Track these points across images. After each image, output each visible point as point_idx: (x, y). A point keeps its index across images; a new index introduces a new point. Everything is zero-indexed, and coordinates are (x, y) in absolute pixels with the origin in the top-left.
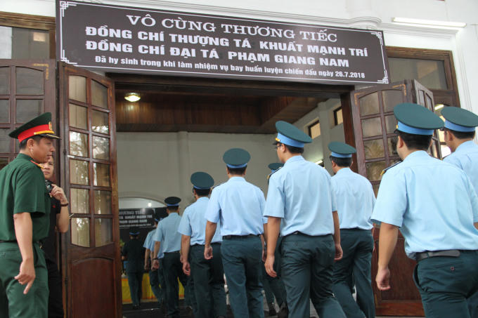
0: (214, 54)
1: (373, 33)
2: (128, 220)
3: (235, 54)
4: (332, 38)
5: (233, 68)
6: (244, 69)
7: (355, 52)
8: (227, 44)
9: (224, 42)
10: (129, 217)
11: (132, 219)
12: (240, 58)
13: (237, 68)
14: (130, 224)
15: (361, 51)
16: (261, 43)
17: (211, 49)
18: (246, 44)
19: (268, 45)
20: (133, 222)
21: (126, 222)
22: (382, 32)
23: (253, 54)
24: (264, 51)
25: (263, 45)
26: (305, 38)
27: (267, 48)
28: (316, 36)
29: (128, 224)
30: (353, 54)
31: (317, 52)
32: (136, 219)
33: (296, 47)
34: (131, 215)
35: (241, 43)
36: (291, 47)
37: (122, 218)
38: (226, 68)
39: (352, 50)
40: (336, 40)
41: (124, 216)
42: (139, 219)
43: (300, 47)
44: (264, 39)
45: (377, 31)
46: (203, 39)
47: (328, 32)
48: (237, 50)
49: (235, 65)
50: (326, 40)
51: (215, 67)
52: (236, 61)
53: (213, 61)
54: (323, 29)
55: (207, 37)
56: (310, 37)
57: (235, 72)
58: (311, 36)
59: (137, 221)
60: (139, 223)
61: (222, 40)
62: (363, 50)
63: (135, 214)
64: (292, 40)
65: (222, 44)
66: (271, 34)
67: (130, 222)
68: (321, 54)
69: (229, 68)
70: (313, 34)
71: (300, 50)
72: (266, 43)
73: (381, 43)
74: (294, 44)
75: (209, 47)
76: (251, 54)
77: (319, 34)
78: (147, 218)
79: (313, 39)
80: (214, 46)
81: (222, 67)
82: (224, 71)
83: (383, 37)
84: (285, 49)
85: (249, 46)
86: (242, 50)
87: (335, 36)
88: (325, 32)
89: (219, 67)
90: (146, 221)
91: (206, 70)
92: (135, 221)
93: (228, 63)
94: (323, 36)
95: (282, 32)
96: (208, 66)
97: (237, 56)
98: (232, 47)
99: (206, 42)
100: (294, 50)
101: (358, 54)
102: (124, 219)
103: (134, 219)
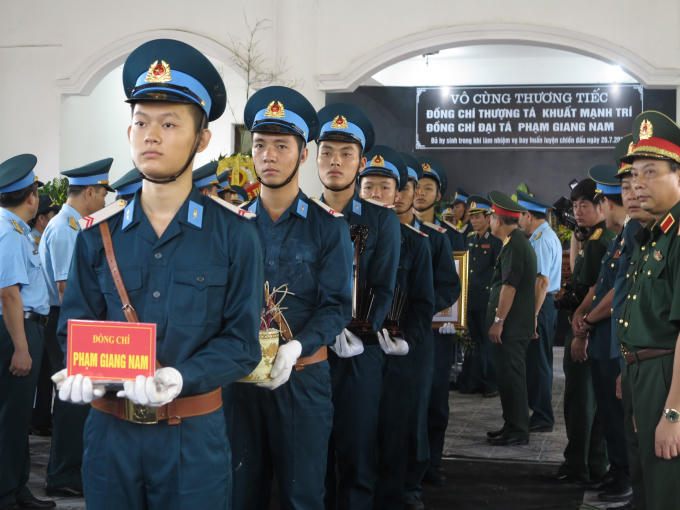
2: (551, 121)
10: (554, 113)
11: (564, 120)
14: (560, 135)
20: (567, 127)
21: (545, 127)
29: (550, 134)
32: (578, 119)
34: (562, 106)
37: (533, 114)
41: (539, 108)
42: (587, 120)
59: (580, 127)
60: (587, 134)
63: (575, 104)
67: (557, 127)
78: (613, 119)
90: (610, 126)
92: (575, 127)
102: (539, 119)
103: (569, 120)
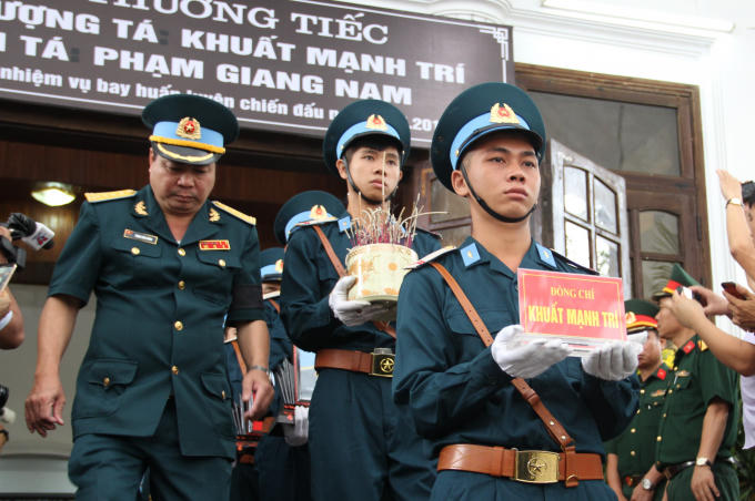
0: (56, 49)
1: (484, 30)
3: (113, 55)
4: (376, 34)
5: (102, 86)
6: (133, 90)
7: (432, 71)
8: (95, 29)
9: (88, 24)
12: (125, 65)
13: (115, 88)
15: (449, 69)
16: (186, 33)
17: (51, 38)
18: (146, 31)
19: (203, 40)
22: (510, 29)
23: (161, 59)
24: (190, 54)
25: (189, 38)
26: (304, 29)
27: (199, 46)
28: (334, 28)
30: (425, 75)
31: (332, 63)
33: (278, 51)
35: (132, 30)
36: (265, 48)
38: (85, 85)
39: (424, 68)
40: (385, 40)
43: (287, 50)
44: (194, 25)
45: (497, 26)
46: (31, 12)
47: (366, 20)
48: (120, 45)
49: (109, 80)
50: (359, 38)
51: (55, 80)
52: (112, 71)
53: (51, 66)
54: (354, 13)
55: (43, 8)
56: (316, 28)
57: (108, 96)
58: (319, 27)
61: (81, 18)
62: (454, 67)
64: (268, 32)
65: (81, 28)
66: (215, 13)
68: (343, 70)
69: (94, 85)
70: (326, 22)
71: (286, 57)
72: (199, 34)
73: (505, 54)
74: (274, 43)
75: (44, 32)
76: (154, 58)
77: (342, 24)
79: (325, 32)
80: (58, 31)
81: (74, 83)
82: (78, 92)
83: (510, 40)
84: (247, 51)
85: (153, 38)
86: (131, 45)
87: (385, 30)
88: (358, 20)
89: (65, 82)
91: (30, 86)
93: (93, 73)
94: (352, 30)
95: (245, 13)
96: (38, 77)
97: (118, 61)
98: (108, 37)
99: (38, 20)
100: (272, 55)
101: (438, 77)
